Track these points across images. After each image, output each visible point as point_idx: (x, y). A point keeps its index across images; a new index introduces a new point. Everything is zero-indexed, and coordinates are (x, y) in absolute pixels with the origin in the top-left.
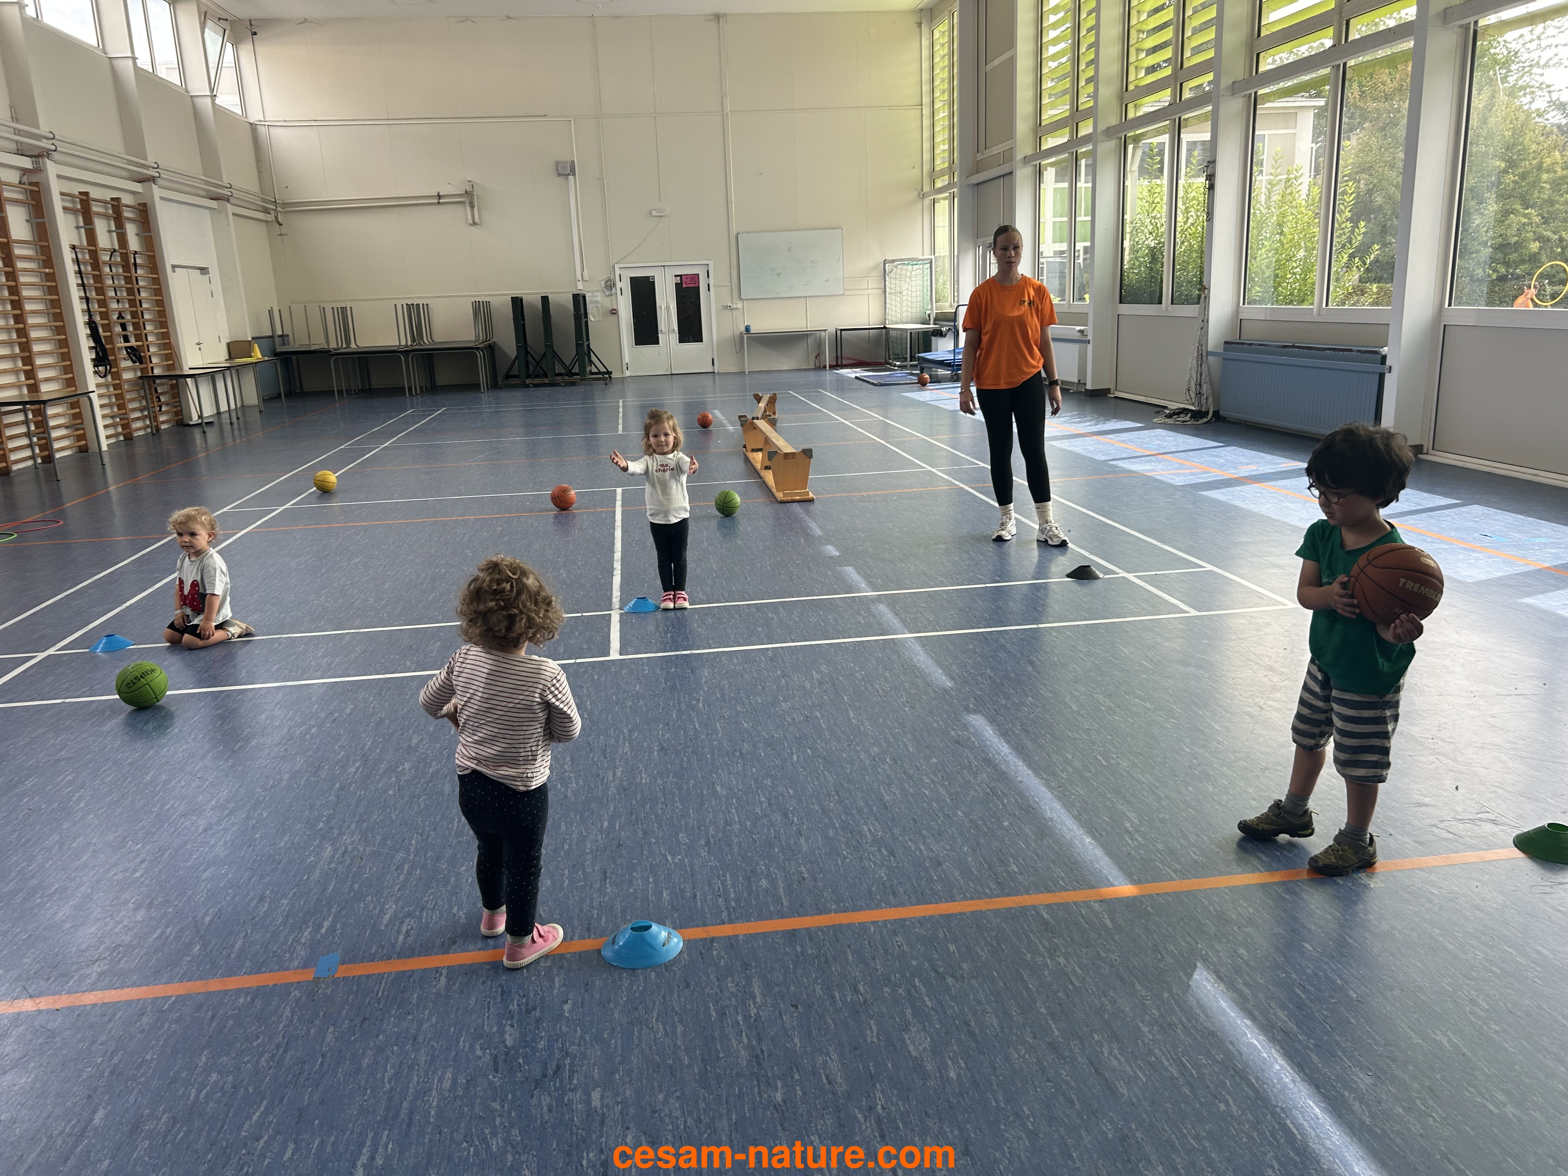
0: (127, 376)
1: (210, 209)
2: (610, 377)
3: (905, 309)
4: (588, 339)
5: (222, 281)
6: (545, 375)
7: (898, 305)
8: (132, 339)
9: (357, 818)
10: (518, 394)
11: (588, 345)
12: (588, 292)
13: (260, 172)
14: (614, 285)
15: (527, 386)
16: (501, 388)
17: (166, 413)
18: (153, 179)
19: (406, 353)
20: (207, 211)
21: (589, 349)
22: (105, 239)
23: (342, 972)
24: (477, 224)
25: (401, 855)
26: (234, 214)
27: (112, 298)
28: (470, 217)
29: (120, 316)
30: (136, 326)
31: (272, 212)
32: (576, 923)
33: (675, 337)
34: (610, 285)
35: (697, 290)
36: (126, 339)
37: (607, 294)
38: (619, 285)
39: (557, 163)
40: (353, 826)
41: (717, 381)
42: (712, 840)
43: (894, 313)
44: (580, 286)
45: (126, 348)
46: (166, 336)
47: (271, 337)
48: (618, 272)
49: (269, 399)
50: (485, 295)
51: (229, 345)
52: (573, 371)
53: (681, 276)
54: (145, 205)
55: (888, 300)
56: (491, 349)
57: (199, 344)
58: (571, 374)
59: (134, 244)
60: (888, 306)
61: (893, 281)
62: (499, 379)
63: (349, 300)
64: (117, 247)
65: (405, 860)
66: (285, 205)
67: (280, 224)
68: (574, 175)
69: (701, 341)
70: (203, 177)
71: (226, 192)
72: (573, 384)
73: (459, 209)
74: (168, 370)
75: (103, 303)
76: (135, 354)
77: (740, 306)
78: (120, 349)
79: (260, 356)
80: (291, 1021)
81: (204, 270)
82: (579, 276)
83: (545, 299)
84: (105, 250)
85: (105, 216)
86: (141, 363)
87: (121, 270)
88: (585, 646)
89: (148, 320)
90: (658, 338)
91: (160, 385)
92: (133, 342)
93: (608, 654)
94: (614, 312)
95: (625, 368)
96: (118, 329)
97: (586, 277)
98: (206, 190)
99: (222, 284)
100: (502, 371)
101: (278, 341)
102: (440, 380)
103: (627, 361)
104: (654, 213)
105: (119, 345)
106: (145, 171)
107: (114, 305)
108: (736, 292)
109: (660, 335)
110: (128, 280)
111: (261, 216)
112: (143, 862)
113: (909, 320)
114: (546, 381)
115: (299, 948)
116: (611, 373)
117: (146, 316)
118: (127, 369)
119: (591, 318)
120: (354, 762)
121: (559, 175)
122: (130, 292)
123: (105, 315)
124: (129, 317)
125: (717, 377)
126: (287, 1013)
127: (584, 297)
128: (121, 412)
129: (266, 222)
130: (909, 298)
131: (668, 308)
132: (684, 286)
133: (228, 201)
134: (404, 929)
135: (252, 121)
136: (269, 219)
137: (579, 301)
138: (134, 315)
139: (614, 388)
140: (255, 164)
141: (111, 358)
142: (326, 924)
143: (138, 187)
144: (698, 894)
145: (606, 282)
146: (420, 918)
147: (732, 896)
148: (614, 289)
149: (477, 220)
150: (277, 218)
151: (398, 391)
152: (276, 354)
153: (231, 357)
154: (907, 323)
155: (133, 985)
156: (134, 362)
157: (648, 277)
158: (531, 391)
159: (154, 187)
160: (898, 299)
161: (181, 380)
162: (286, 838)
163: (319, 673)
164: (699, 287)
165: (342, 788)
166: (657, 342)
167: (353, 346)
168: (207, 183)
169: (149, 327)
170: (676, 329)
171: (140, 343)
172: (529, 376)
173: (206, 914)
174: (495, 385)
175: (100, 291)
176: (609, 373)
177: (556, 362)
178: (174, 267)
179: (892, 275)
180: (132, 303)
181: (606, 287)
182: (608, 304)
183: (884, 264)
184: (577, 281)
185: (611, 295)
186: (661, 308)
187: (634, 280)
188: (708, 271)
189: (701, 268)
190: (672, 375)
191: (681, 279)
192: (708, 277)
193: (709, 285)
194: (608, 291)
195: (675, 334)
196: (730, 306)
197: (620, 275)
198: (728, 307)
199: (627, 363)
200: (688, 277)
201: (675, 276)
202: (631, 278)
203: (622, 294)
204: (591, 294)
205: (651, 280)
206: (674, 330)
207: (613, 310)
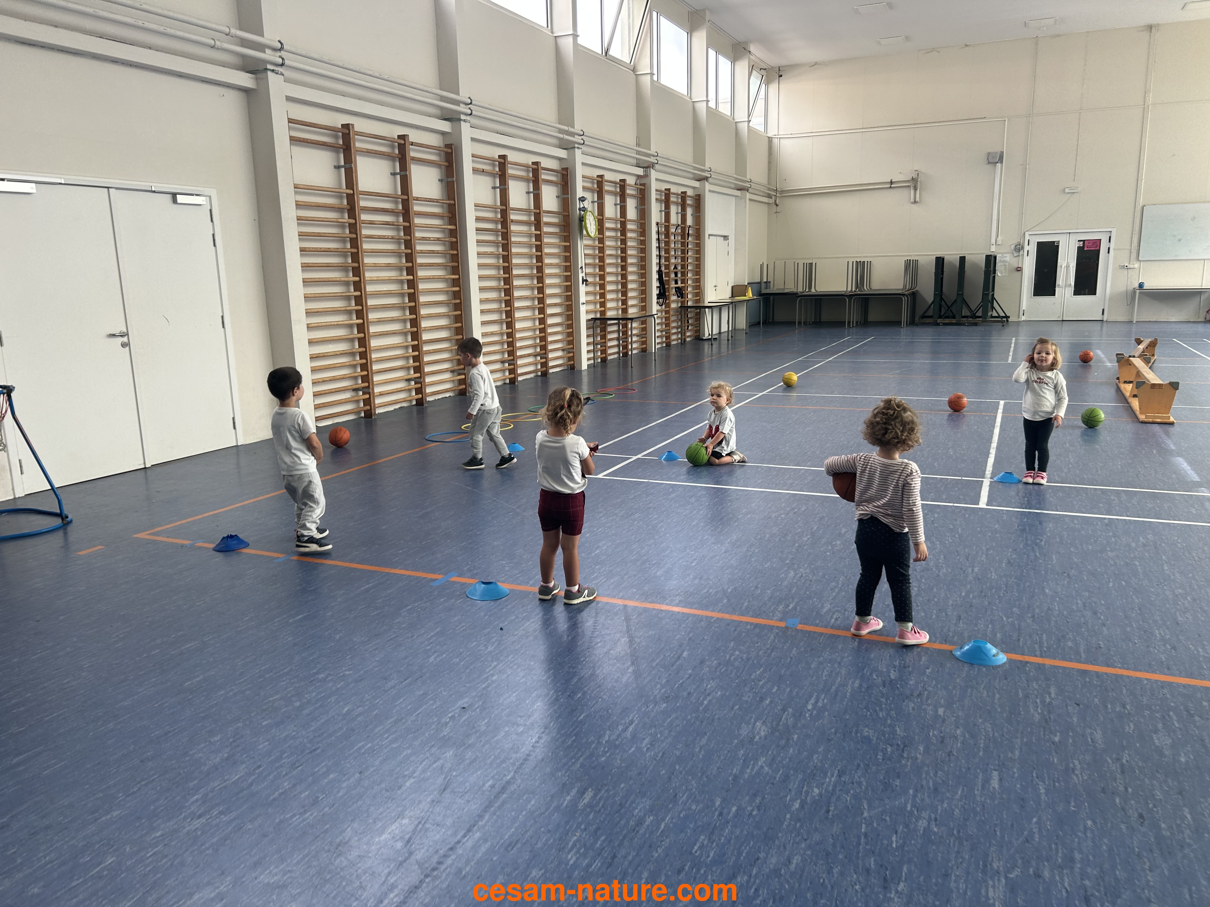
0: (673, 305)
1: (736, 196)
2: (1007, 321)
4: (993, 290)
5: (735, 244)
6: (954, 317)
8: (679, 282)
9: (808, 562)
10: (930, 330)
11: (993, 295)
12: (999, 253)
13: (769, 170)
14: (1023, 248)
15: (938, 324)
16: (917, 325)
17: (691, 330)
18: (706, 179)
19: (850, 296)
20: (734, 198)
21: (993, 298)
22: (675, 219)
23: (800, 627)
24: (917, 202)
25: (833, 584)
26: (750, 200)
27: (673, 256)
28: (912, 197)
29: (675, 268)
30: (683, 274)
31: (773, 197)
32: (938, 635)
33: (1071, 290)
34: (1019, 248)
35: (1097, 252)
36: (676, 283)
37: (1015, 255)
38: (1027, 248)
39: (989, 154)
40: (806, 565)
41: (1104, 328)
42: (1036, 616)
44: (993, 249)
45: (676, 288)
46: (698, 281)
47: (760, 283)
48: (1027, 237)
49: (753, 325)
50: (915, 255)
51: (733, 287)
52: (977, 315)
53: (1084, 241)
54: (699, 195)
56: (914, 296)
57: (715, 286)
58: (974, 316)
59: (689, 221)
62: (917, 319)
63: (815, 258)
64: (680, 223)
65: (836, 587)
66: (782, 192)
67: (777, 205)
68: (1002, 162)
69: (1094, 293)
70: (735, 176)
71: (748, 185)
72: (976, 324)
73: (905, 192)
74: (696, 303)
75: (667, 259)
76: (680, 292)
77: (1136, 266)
78: (672, 288)
79: (751, 296)
80: (774, 641)
81: (726, 238)
82: (993, 241)
83: (963, 259)
84: (673, 225)
85: (676, 203)
86: (682, 298)
87: (680, 238)
88: (962, 497)
89: (690, 270)
90: (1055, 291)
91: (690, 312)
92: (680, 284)
93: (978, 504)
94: (1019, 269)
95: (1021, 313)
96: (673, 276)
97: (999, 242)
98: (735, 184)
99: (735, 247)
100: (919, 312)
101: (763, 285)
102: (870, 319)
103: (1024, 308)
104: (1067, 190)
105: (672, 286)
106: (703, 174)
107: (673, 261)
108: (1134, 255)
109: (1057, 289)
110: (683, 244)
111: (766, 200)
112: (695, 559)
114: (954, 321)
115: (777, 612)
116: (1009, 317)
117: (689, 268)
118: (674, 301)
119: (998, 273)
120: (807, 535)
121: (989, 163)
122: (683, 252)
123: (667, 267)
124: (679, 268)
125: (1105, 324)
126: (772, 637)
127: (995, 257)
128: (667, 328)
129: (768, 204)
131: (1068, 267)
132: (1085, 249)
133: (748, 191)
134: (835, 617)
135: (769, 135)
136: (771, 202)
137: (991, 261)
138: (683, 267)
139: (1009, 330)
140: (767, 164)
141: (667, 294)
142: (791, 606)
143: (697, 184)
144: (1021, 640)
145: (1016, 246)
146: (844, 614)
147: (1045, 645)
148: (1021, 252)
149: (918, 199)
150: (775, 201)
151: (840, 324)
152: (760, 294)
153: (733, 296)
155: (696, 608)
156: (678, 297)
157: (1054, 242)
158: (941, 328)
159: (707, 184)
161: (702, 310)
162: (769, 564)
163: (785, 488)
164: (1099, 251)
165: (799, 546)
166: (1054, 294)
167: (813, 290)
168: (737, 179)
169: (690, 275)
170: (1073, 284)
171: (683, 285)
172: (940, 317)
173: (728, 588)
174: (912, 323)
175: (667, 251)
176: (1007, 317)
177: (964, 306)
178: (710, 235)
180: (683, 259)
181: (1015, 249)
182: (1015, 263)
184: (991, 245)
185: (1019, 256)
186: (1061, 266)
187: (1040, 244)
188: (1110, 237)
189: (1104, 234)
190: (1063, 321)
191: (1084, 244)
192: (1110, 241)
193: (1109, 248)
194: (1017, 253)
195: (1071, 288)
196: (1127, 266)
197: (1029, 240)
198: (1125, 267)
199: (1024, 311)
200: (1091, 242)
201: (1079, 241)
202: (1038, 242)
203: (1028, 255)
204: (1001, 255)
205: (1056, 245)
206: (1070, 285)
207: (1018, 267)
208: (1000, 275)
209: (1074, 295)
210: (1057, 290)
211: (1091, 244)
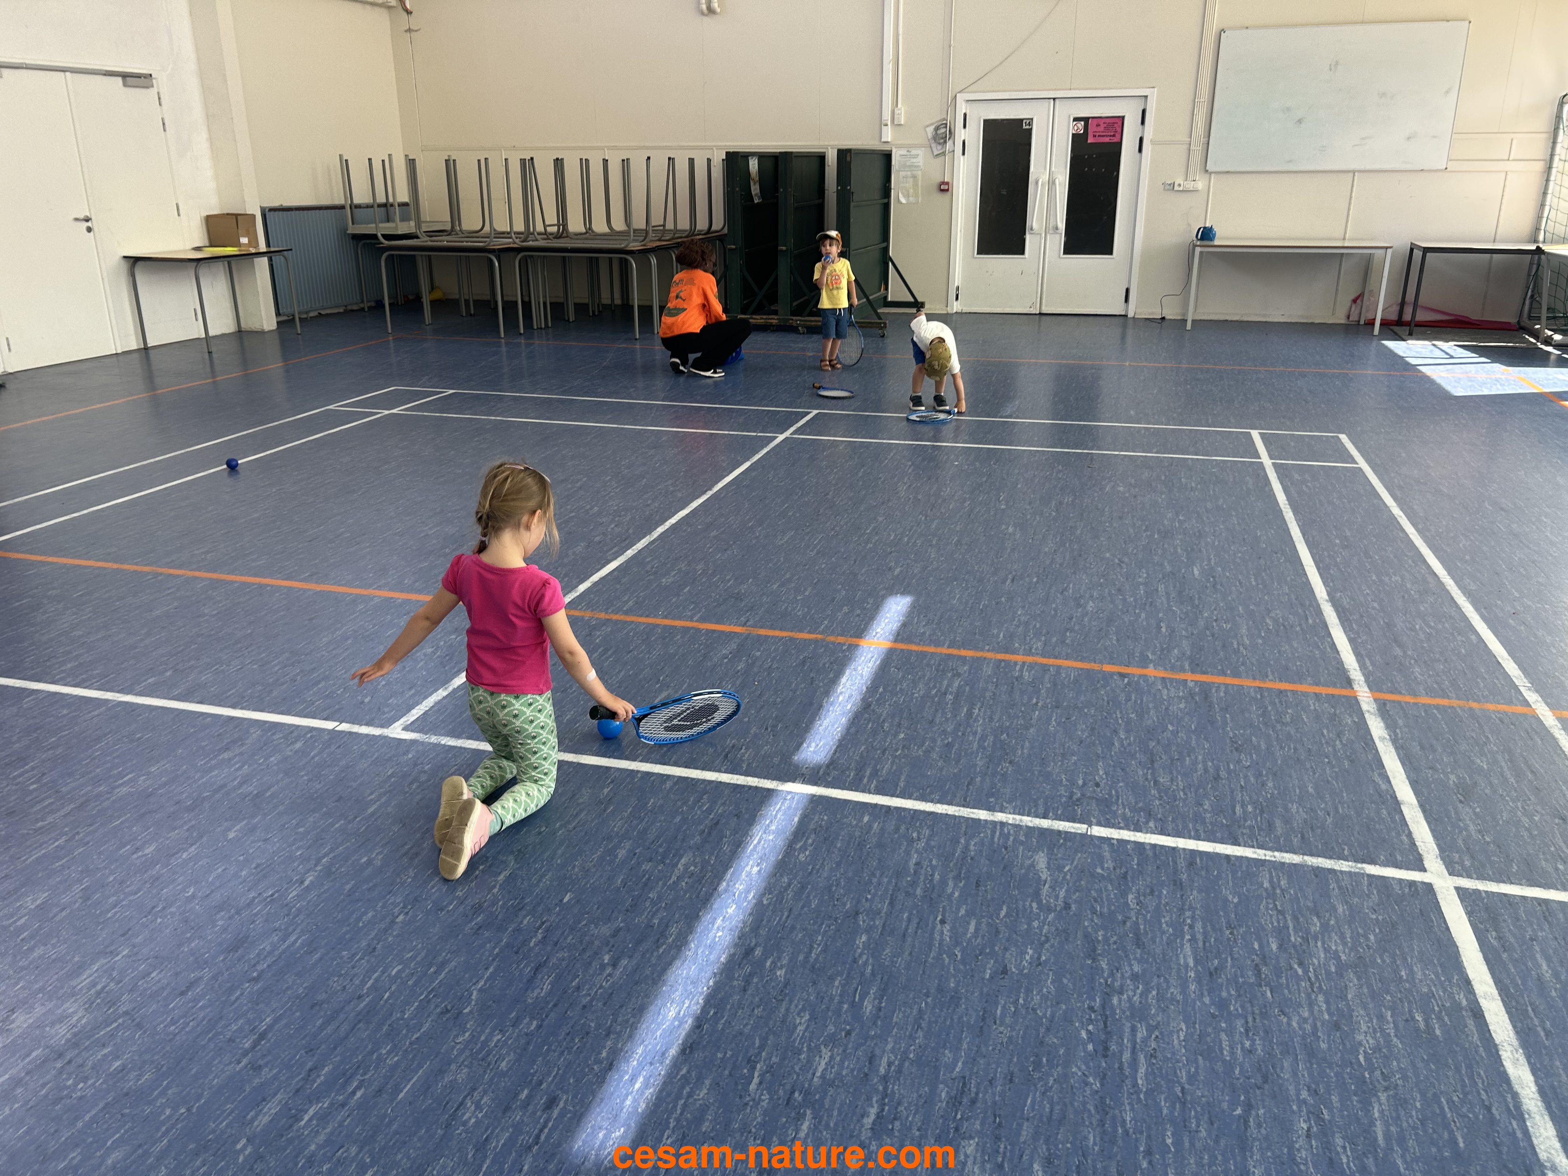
4: (886, 238)
5: (206, 104)
12: (899, 147)
14: (952, 134)
21: (887, 259)
33: (1058, 240)
34: (944, 135)
35: (1117, 148)
37: (936, 153)
38: (961, 134)
41: (1130, 335)
44: (888, 135)
48: (962, 108)
53: (1086, 120)
69: (1109, 250)
77: (1200, 185)
81: (130, 79)
82: (887, 116)
90: (1024, 241)
94: (944, 188)
95: (951, 293)
97: (900, 119)
99: (201, 105)
103: (958, 283)
108: (1196, 157)
109: (1028, 237)
119: (898, 198)
125: (1130, 325)
127: (890, 157)
131: (1051, 183)
132: (1091, 140)
137: (878, 163)
145: (937, 129)
148: (949, 144)
157: (1021, 120)
164: (1119, 144)
166: (1021, 250)
170: (1062, 225)
181: (936, 138)
182: (937, 171)
184: (882, 124)
185: (944, 154)
186: (1037, 183)
187: (990, 126)
188: (1144, 112)
189: (1132, 103)
190: (1040, 314)
191: (1086, 127)
192: (1143, 123)
193: (1141, 140)
194: (939, 147)
195: (1057, 236)
196: (1180, 185)
197: (965, 115)
198: (1176, 188)
199: (958, 288)
200: (1101, 122)
201: (1075, 119)
202: (985, 121)
203: (964, 154)
204: (904, 152)
205: (1024, 127)
206: (1057, 228)
207: (943, 183)
208: (903, 200)
210: (1029, 239)
211: (1101, 128)
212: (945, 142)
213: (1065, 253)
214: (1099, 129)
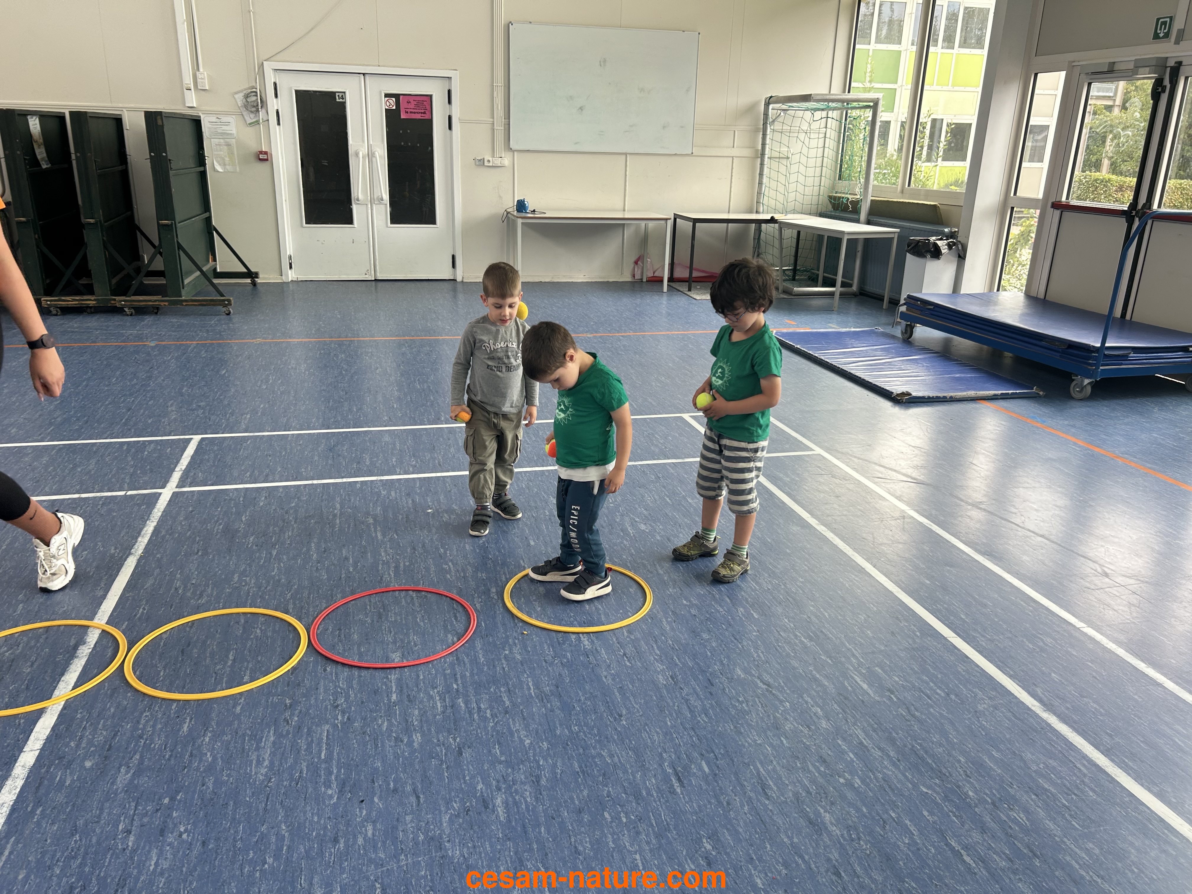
2: (254, 284)
3: (792, 187)
4: (207, 208)
7: (782, 179)
11: (208, 219)
12: (208, 113)
14: (263, 103)
21: (209, 229)
33: (383, 211)
34: (254, 103)
35: (427, 125)
37: (249, 121)
38: (273, 104)
43: (772, 194)
44: (192, 100)
48: (270, 78)
53: (397, 96)
55: (766, 170)
60: (765, 180)
61: (777, 136)
69: (433, 222)
77: (506, 161)
82: (188, 80)
90: (351, 211)
94: (263, 157)
95: (285, 266)
97: (204, 84)
103: (290, 253)
108: (500, 136)
109: (354, 207)
113: (798, 207)
116: (257, 274)
125: (459, 288)
127: (197, 123)
130: (802, 169)
131: (370, 156)
132: (403, 116)
145: (247, 96)
148: (262, 114)
154: (794, 211)
157: (334, 93)
160: (783, 169)
164: (431, 121)
166: (348, 219)
170: (386, 197)
176: (251, 275)
179: (777, 126)
181: (246, 106)
182: (252, 140)
183: (767, 104)
184: (183, 88)
185: (257, 123)
186: (357, 154)
187: (302, 97)
188: (449, 92)
189: (437, 83)
190: (376, 280)
191: (398, 103)
192: (450, 102)
193: (450, 118)
194: (252, 116)
195: (383, 206)
196: (489, 161)
197: (275, 84)
198: (486, 164)
199: (290, 258)
200: (411, 99)
201: (386, 95)
202: (297, 92)
203: (279, 124)
204: (214, 119)
205: (338, 100)
206: (382, 200)
207: (261, 152)
208: (219, 168)
209: (392, 222)
210: (356, 210)
211: (412, 106)
212: (258, 111)
213: (392, 223)
214: (410, 106)
